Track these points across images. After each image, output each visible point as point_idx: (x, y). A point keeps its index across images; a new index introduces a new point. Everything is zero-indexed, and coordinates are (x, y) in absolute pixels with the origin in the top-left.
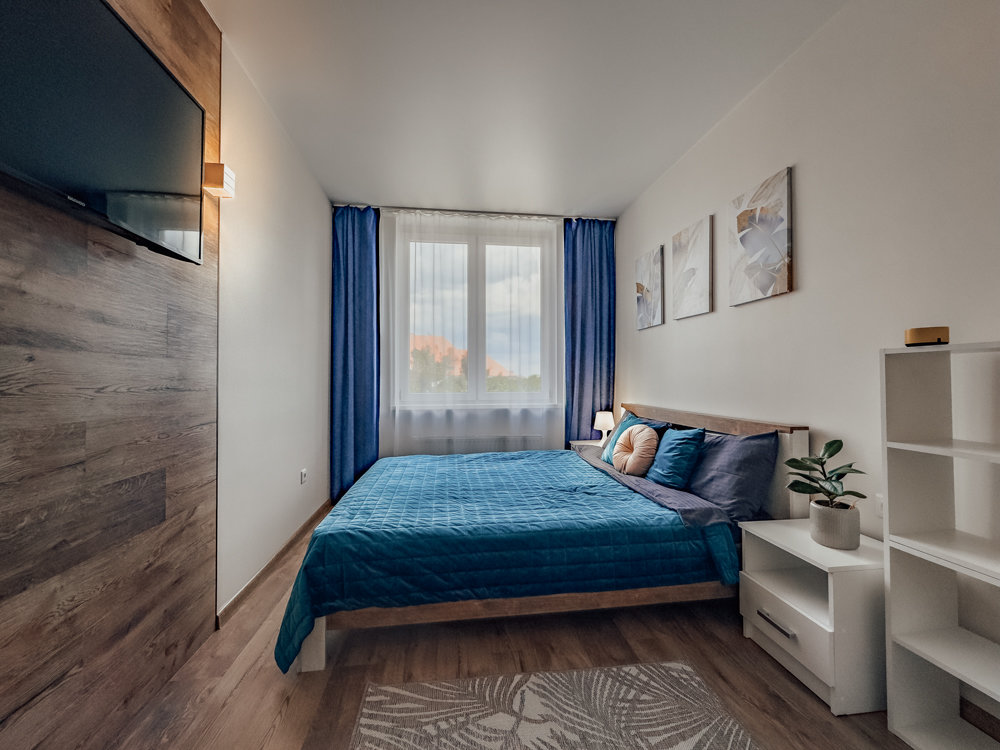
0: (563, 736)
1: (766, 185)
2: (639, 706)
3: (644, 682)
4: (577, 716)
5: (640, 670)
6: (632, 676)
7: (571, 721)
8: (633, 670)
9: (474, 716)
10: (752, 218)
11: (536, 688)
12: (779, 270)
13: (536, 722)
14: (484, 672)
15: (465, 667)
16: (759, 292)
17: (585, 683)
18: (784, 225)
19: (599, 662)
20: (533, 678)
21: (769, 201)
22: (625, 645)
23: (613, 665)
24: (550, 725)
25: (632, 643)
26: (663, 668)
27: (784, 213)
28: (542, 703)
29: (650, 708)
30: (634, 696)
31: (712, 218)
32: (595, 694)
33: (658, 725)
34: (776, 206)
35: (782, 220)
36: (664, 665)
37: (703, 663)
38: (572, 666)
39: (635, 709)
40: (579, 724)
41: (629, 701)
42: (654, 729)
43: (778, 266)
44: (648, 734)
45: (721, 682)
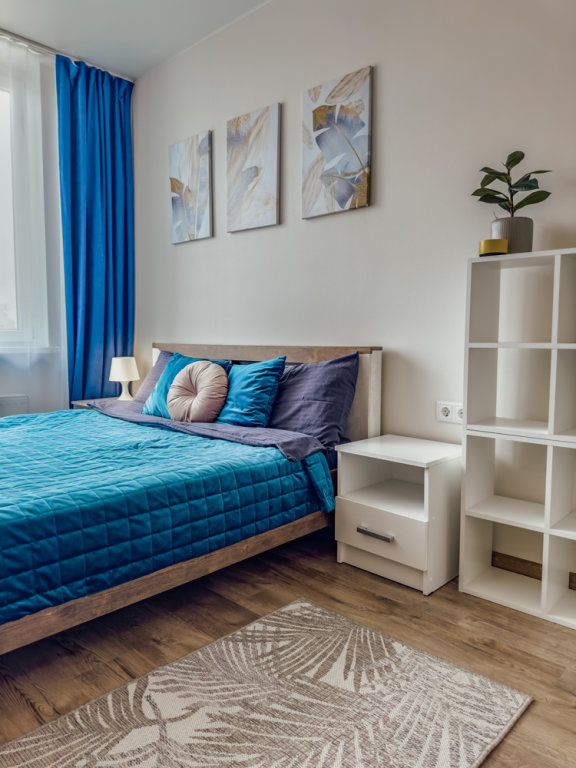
0: (224, 713)
1: (347, 80)
2: (281, 653)
3: (274, 632)
4: (227, 689)
5: (265, 623)
6: (259, 632)
7: (223, 697)
8: (257, 626)
9: (99, 750)
10: (330, 117)
11: (163, 687)
12: (358, 180)
13: (184, 717)
14: (79, 700)
15: (45, 708)
16: (337, 203)
17: (216, 658)
18: (364, 132)
19: (218, 633)
20: (152, 679)
21: (350, 100)
22: (236, 608)
23: (235, 630)
24: (202, 712)
25: (242, 603)
26: (284, 613)
27: (365, 117)
28: (180, 697)
29: (293, 650)
30: (273, 646)
31: (281, 107)
32: (233, 662)
33: (308, 660)
34: (357, 107)
35: (363, 124)
36: (283, 610)
37: (315, 595)
38: (191, 649)
39: (278, 658)
40: (234, 696)
41: (270, 654)
42: (306, 665)
43: (357, 176)
44: (303, 672)
45: (339, 605)
